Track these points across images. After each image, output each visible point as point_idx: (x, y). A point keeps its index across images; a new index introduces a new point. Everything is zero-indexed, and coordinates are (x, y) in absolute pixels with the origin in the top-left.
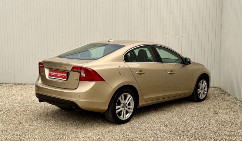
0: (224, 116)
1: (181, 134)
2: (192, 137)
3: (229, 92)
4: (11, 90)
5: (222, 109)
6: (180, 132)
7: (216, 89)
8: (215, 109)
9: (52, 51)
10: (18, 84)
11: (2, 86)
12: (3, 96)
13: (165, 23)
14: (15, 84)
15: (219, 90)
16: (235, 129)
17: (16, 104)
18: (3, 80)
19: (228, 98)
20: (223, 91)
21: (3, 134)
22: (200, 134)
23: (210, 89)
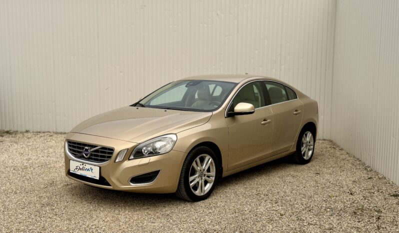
0: (327, 176)
1: (263, 199)
2: (276, 203)
3: (342, 146)
4: (49, 140)
5: (327, 168)
6: (262, 196)
7: (326, 141)
8: (318, 167)
9: (106, 89)
10: (61, 133)
11: (39, 136)
12: (38, 148)
13: (257, 52)
14: (57, 133)
15: (330, 143)
16: (337, 194)
17: (52, 159)
18: (41, 127)
19: (338, 153)
20: (334, 144)
21: (28, 196)
22: (288, 198)
23: (317, 141)
